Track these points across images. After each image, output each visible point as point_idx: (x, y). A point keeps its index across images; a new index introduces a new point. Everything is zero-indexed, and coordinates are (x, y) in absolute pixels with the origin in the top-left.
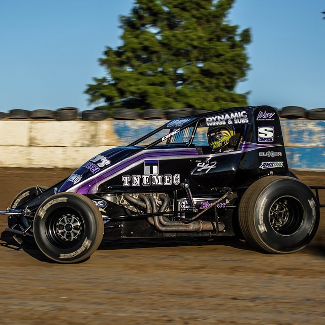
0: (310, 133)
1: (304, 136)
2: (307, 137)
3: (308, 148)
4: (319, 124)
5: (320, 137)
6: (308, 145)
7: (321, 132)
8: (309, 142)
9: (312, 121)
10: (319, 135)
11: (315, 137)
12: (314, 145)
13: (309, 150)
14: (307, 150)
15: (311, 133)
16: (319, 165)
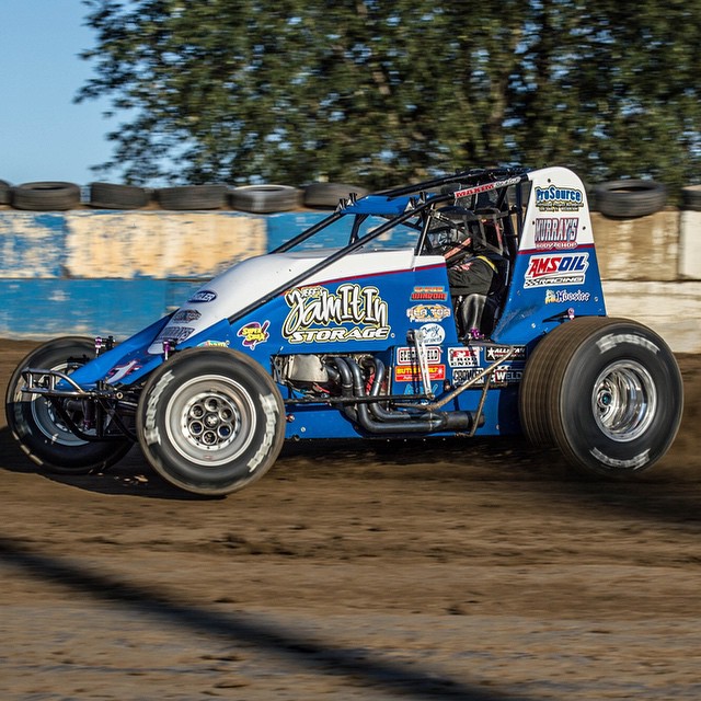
0: (18, 244)
1: (5, 252)
2: (11, 253)
3: (14, 281)
4: (39, 222)
5: (44, 255)
6: (15, 274)
7: (47, 242)
8: (18, 266)
9: (24, 214)
10: (41, 250)
11: (30, 255)
12: (29, 273)
13: (17, 286)
14: (12, 287)
15: (21, 244)
16: (43, 324)
